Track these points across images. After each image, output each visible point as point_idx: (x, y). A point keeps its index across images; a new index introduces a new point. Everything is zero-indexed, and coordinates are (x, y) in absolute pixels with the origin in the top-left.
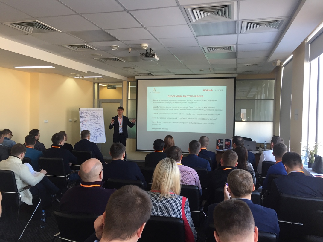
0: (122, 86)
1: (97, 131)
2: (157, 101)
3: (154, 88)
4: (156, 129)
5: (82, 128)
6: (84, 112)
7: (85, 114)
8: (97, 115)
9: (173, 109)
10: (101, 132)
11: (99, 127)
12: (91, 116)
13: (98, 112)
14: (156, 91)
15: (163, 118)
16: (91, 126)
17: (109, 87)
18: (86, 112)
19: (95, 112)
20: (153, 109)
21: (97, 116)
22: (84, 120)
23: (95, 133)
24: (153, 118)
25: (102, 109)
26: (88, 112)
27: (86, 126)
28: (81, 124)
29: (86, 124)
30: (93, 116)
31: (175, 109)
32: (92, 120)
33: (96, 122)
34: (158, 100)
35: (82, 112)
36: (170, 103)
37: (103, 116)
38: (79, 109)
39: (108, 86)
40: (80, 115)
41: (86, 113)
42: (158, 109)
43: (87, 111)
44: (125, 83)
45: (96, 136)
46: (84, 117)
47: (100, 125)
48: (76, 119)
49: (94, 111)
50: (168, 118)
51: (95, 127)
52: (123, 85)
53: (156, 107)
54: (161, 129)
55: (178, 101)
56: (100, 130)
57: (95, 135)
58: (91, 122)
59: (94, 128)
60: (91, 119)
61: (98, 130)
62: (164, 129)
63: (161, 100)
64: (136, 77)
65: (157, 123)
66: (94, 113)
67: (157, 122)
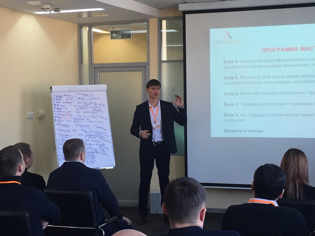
0: (145, 31)
1: (94, 140)
2: (235, 64)
3: (227, 32)
4: (233, 131)
5: (60, 132)
6: (63, 94)
7: (64, 99)
8: (93, 101)
9: (274, 82)
10: (103, 142)
11: (99, 130)
12: (80, 104)
13: (96, 95)
14: (230, 38)
15: (249, 105)
16: (79, 129)
17: (114, 35)
18: (67, 94)
19: (88, 93)
20: (225, 83)
21: (92, 105)
22: (62, 113)
23: (90, 144)
24: (225, 104)
25: (104, 87)
26: (71, 94)
27: (68, 129)
28: (56, 123)
29: (68, 123)
30: (83, 105)
31: (281, 82)
32: (81, 114)
33: (92, 119)
34: (236, 61)
35: (59, 94)
36: (267, 67)
37: (106, 103)
38: (51, 88)
39: (112, 32)
40: (54, 102)
41: (66, 97)
42: (237, 83)
43: (70, 91)
44: (154, 23)
45: (92, 150)
46: (63, 106)
47: (100, 125)
48: (42, 112)
49: (84, 91)
50: (262, 104)
51: (88, 130)
52: (148, 28)
53: (233, 78)
54: (245, 131)
55: (288, 60)
56: (101, 137)
57: (90, 150)
58: (78, 117)
59: (86, 134)
60: (80, 110)
61: (97, 139)
62: (254, 131)
63: (245, 61)
64: (182, 7)
65: (235, 118)
66: (87, 98)
67: (237, 115)
